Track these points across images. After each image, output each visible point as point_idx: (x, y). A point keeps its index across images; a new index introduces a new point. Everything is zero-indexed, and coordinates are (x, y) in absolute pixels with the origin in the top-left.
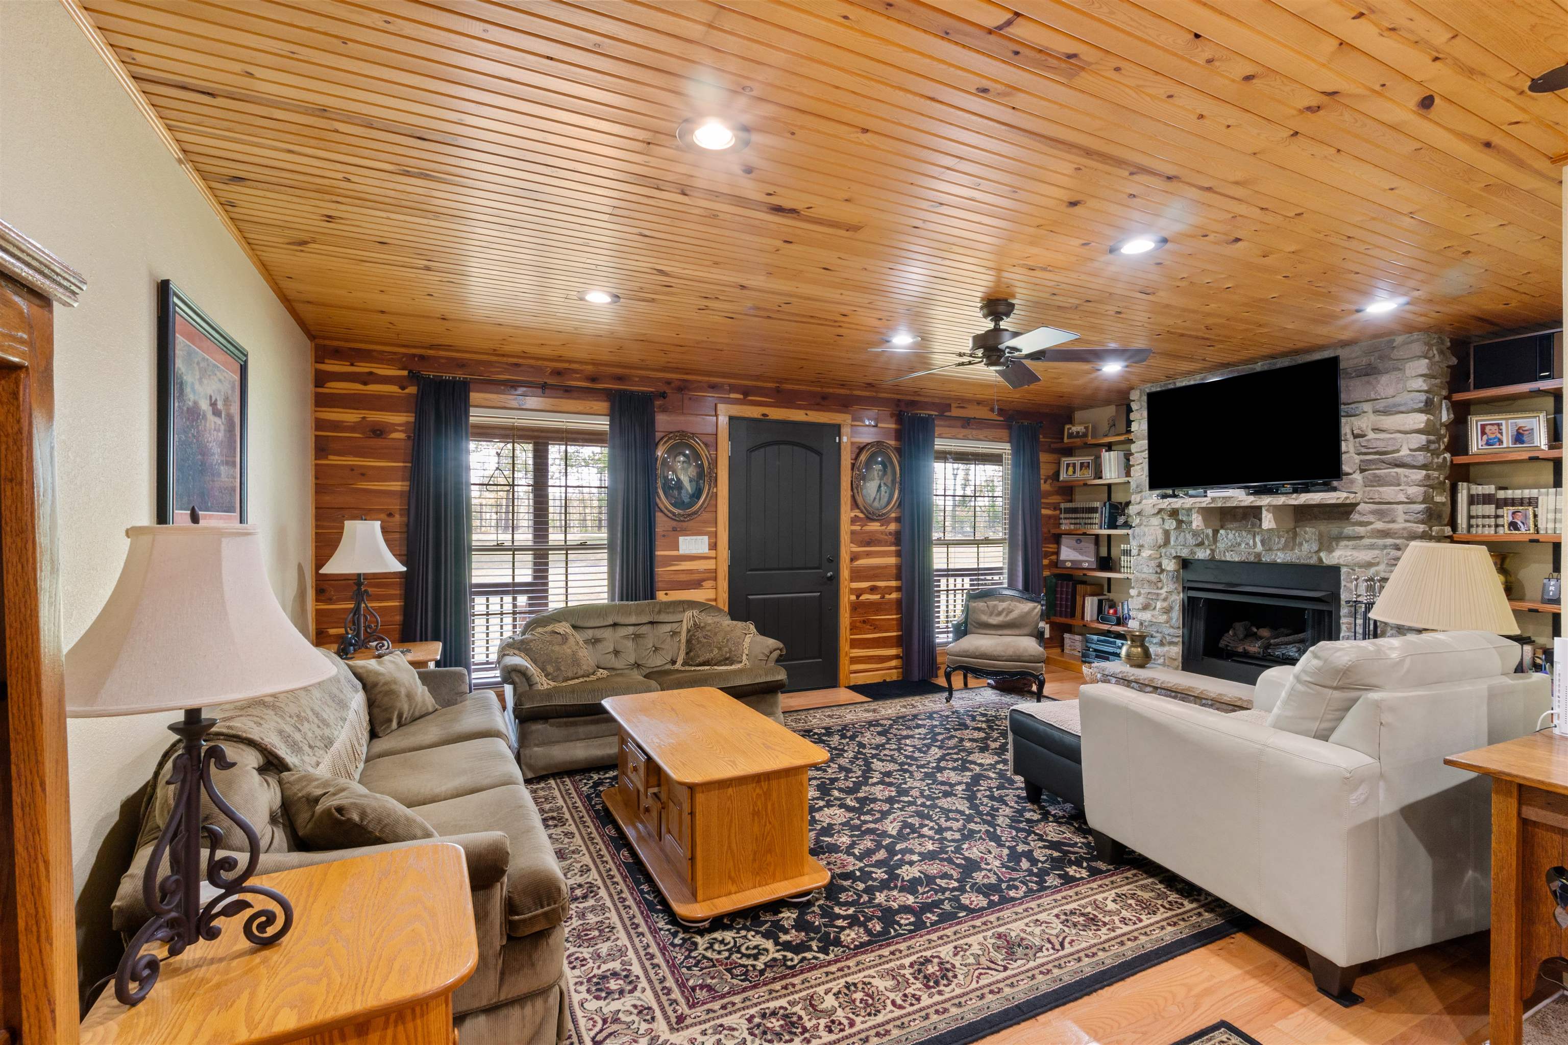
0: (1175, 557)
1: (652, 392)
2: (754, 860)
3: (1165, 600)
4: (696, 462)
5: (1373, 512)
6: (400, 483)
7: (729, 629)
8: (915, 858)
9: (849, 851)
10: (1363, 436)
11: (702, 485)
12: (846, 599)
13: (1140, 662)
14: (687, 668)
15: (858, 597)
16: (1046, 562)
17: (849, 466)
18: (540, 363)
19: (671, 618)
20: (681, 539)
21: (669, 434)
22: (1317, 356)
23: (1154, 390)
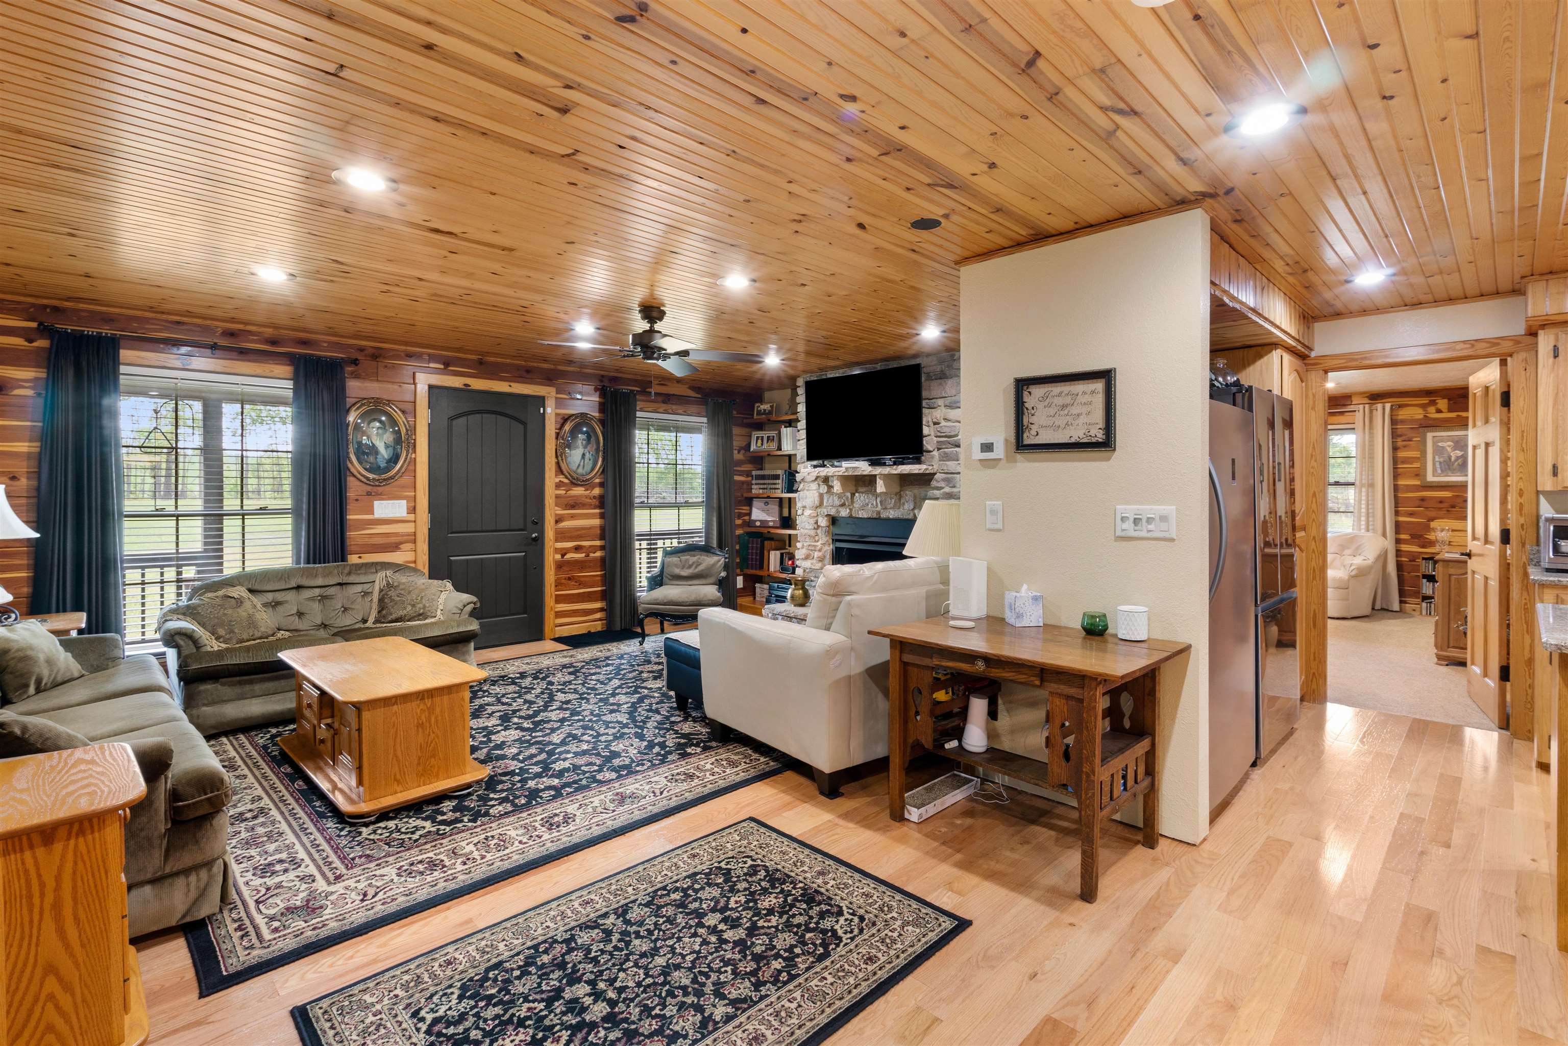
0: (827, 515)
1: (342, 358)
2: (419, 764)
3: (820, 550)
4: (393, 428)
5: (944, 480)
6: (27, 444)
7: (423, 587)
8: (569, 756)
9: (514, 758)
10: (938, 423)
11: (399, 450)
12: (551, 558)
13: (800, 602)
14: (378, 625)
15: (563, 556)
16: (738, 522)
17: (554, 436)
18: (208, 322)
19: (363, 579)
20: (376, 503)
21: (362, 401)
22: (904, 363)
23: (812, 379)
